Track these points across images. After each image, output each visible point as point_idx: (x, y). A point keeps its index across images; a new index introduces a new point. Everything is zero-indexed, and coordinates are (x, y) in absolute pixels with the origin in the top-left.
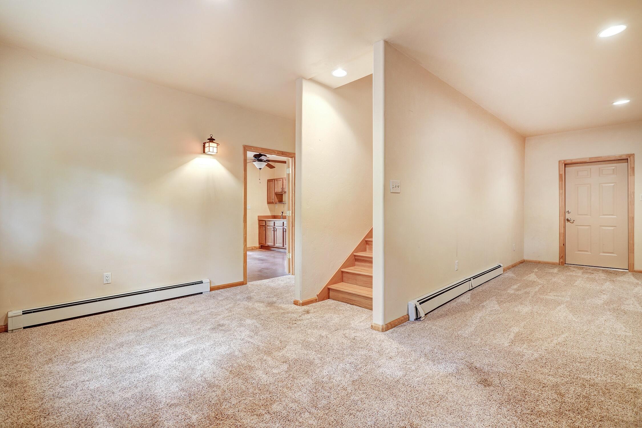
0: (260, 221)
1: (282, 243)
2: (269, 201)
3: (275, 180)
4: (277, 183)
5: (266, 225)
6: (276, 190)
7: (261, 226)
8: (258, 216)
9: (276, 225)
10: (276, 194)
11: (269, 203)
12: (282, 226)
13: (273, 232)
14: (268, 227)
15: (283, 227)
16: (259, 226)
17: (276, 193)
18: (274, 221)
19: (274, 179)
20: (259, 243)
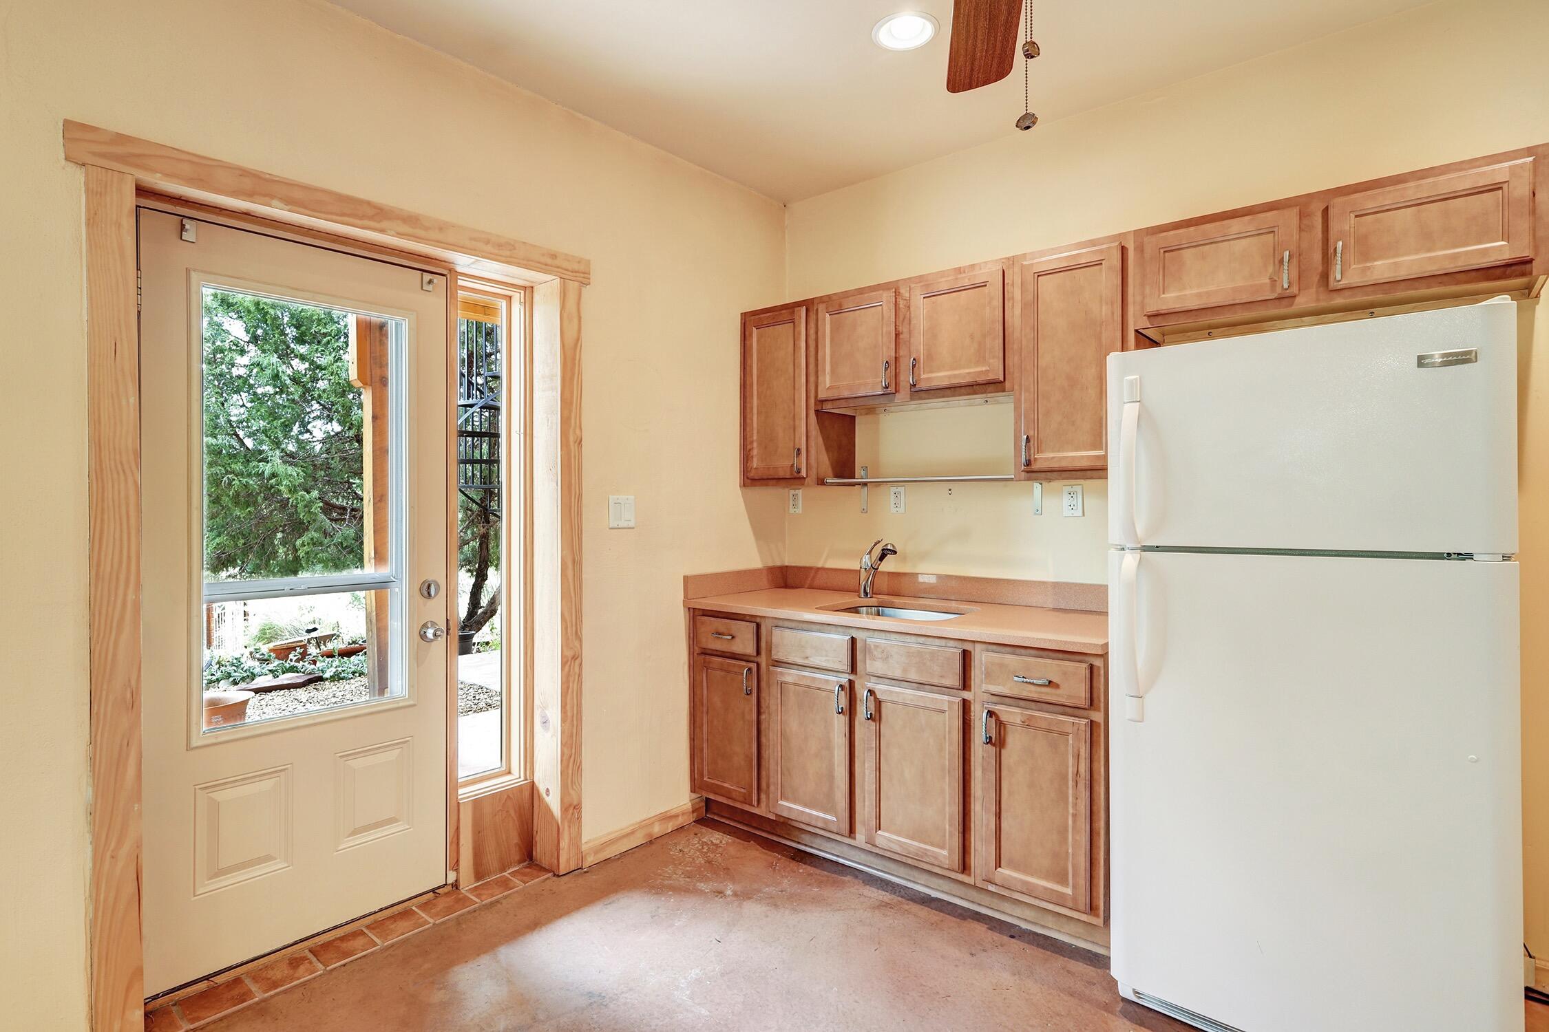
0: (697, 615)
1: (956, 841)
2: (755, 463)
3: (821, 307)
4: (836, 328)
5: (758, 652)
6: (826, 380)
7: (705, 652)
8: (686, 579)
9: (869, 665)
10: (817, 412)
11: (750, 479)
12: (954, 680)
13: (840, 722)
14: (789, 675)
15: (966, 695)
16: (691, 653)
17: (828, 407)
18: (855, 634)
19: (808, 304)
20: (696, 784)
